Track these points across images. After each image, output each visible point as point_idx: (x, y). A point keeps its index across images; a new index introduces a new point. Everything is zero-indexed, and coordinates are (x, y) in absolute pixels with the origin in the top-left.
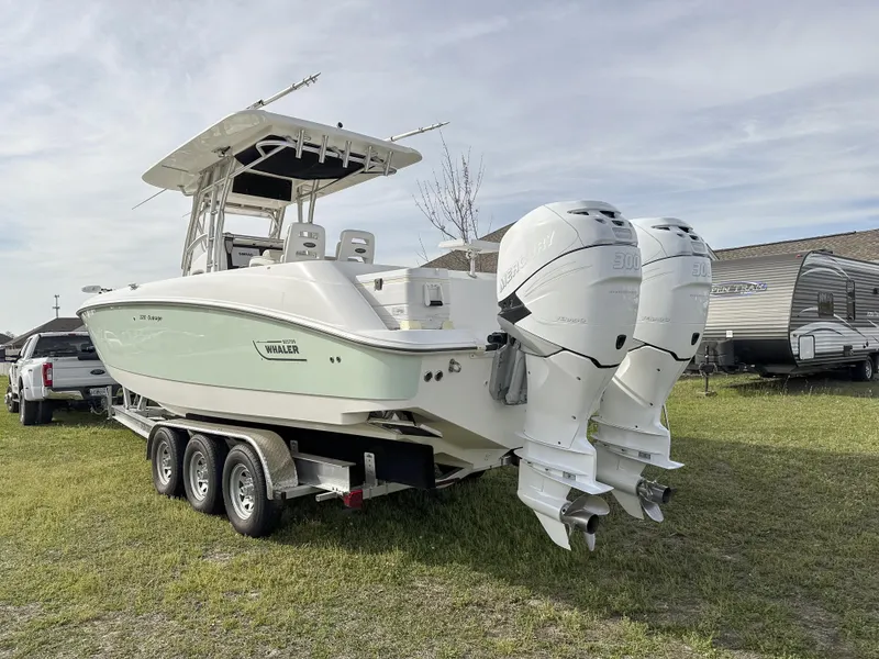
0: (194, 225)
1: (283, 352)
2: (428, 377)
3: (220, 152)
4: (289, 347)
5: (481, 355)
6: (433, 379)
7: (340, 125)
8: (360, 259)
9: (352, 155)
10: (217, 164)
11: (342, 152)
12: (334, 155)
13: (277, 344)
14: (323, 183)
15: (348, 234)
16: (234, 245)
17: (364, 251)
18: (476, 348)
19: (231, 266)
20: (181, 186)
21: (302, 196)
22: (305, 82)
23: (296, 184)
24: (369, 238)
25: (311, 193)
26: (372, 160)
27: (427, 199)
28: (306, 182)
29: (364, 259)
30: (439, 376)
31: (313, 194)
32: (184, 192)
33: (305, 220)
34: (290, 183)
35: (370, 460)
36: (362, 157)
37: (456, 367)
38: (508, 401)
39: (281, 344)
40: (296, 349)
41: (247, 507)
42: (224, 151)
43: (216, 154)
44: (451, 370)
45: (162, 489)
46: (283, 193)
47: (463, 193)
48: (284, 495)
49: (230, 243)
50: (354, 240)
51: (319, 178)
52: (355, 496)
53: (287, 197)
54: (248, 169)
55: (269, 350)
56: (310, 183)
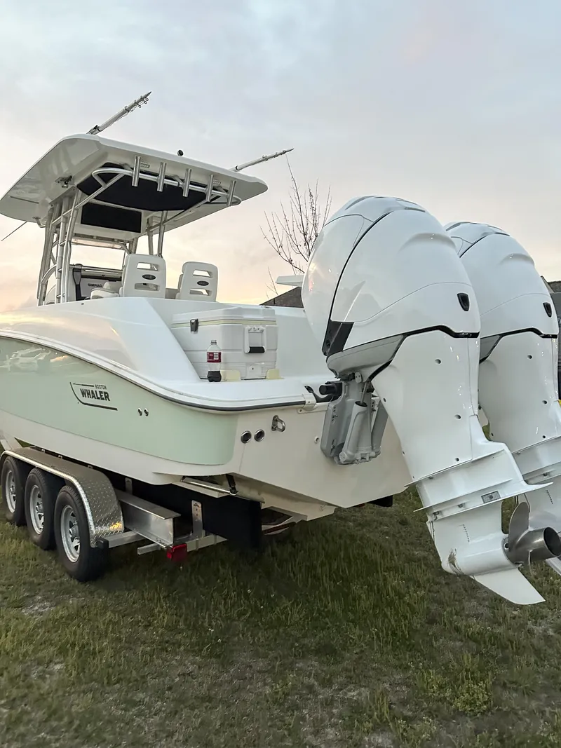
0: (47, 256)
1: (96, 396)
2: (246, 438)
3: (63, 183)
4: (101, 392)
5: (310, 409)
6: (252, 439)
7: (181, 153)
8: (205, 292)
9: (192, 183)
10: (64, 195)
11: (183, 180)
12: (174, 183)
13: (91, 389)
14: (171, 214)
15: (189, 267)
16: (83, 277)
17: (206, 284)
18: (304, 403)
19: (79, 297)
20: (37, 218)
21: (152, 227)
22: (136, 103)
23: (146, 216)
24: (213, 272)
25: (159, 225)
26: (214, 189)
27: (275, 232)
28: (155, 213)
29: (208, 291)
30: (260, 435)
31: (163, 227)
32: (39, 224)
33: (155, 251)
34: (140, 214)
35: (197, 509)
36: (204, 186)
37: (280, 426)
38: (342, 460)
39: (94, 389)
40: (107, 397)
41: (76, 547)
42: (67, 180)
43: (60, 185)
44: (274, 428)
45: (10, 516)
46: (133, 224)
47: (311, 226)
48: (107, 543)
49: (78, 274)
50: (196, 272)
51: (167, 210)
52: (179, 549)
53: (136, 228)
54: (90, 199)
55: (83, 393)
56: (159, 214)
